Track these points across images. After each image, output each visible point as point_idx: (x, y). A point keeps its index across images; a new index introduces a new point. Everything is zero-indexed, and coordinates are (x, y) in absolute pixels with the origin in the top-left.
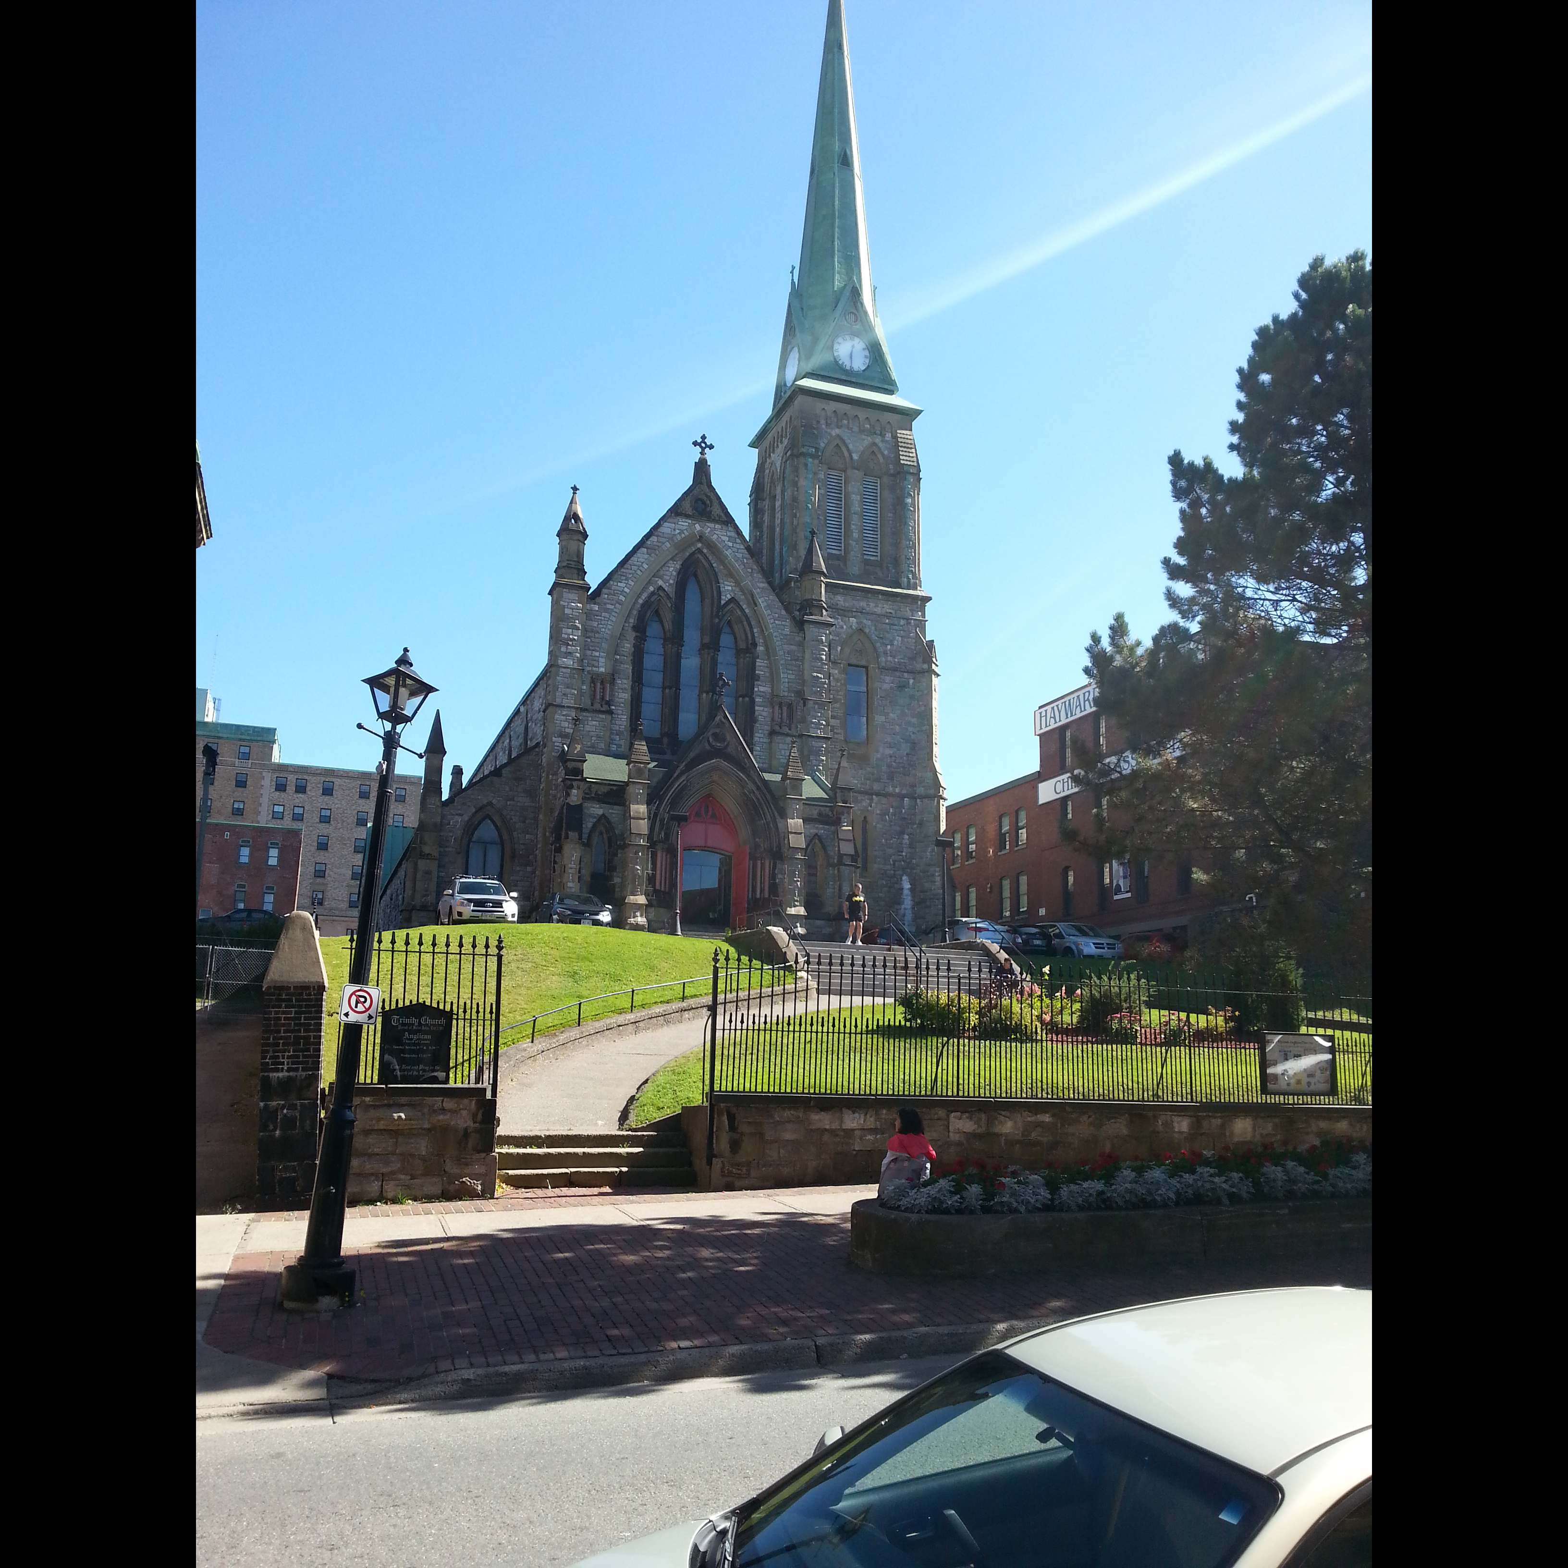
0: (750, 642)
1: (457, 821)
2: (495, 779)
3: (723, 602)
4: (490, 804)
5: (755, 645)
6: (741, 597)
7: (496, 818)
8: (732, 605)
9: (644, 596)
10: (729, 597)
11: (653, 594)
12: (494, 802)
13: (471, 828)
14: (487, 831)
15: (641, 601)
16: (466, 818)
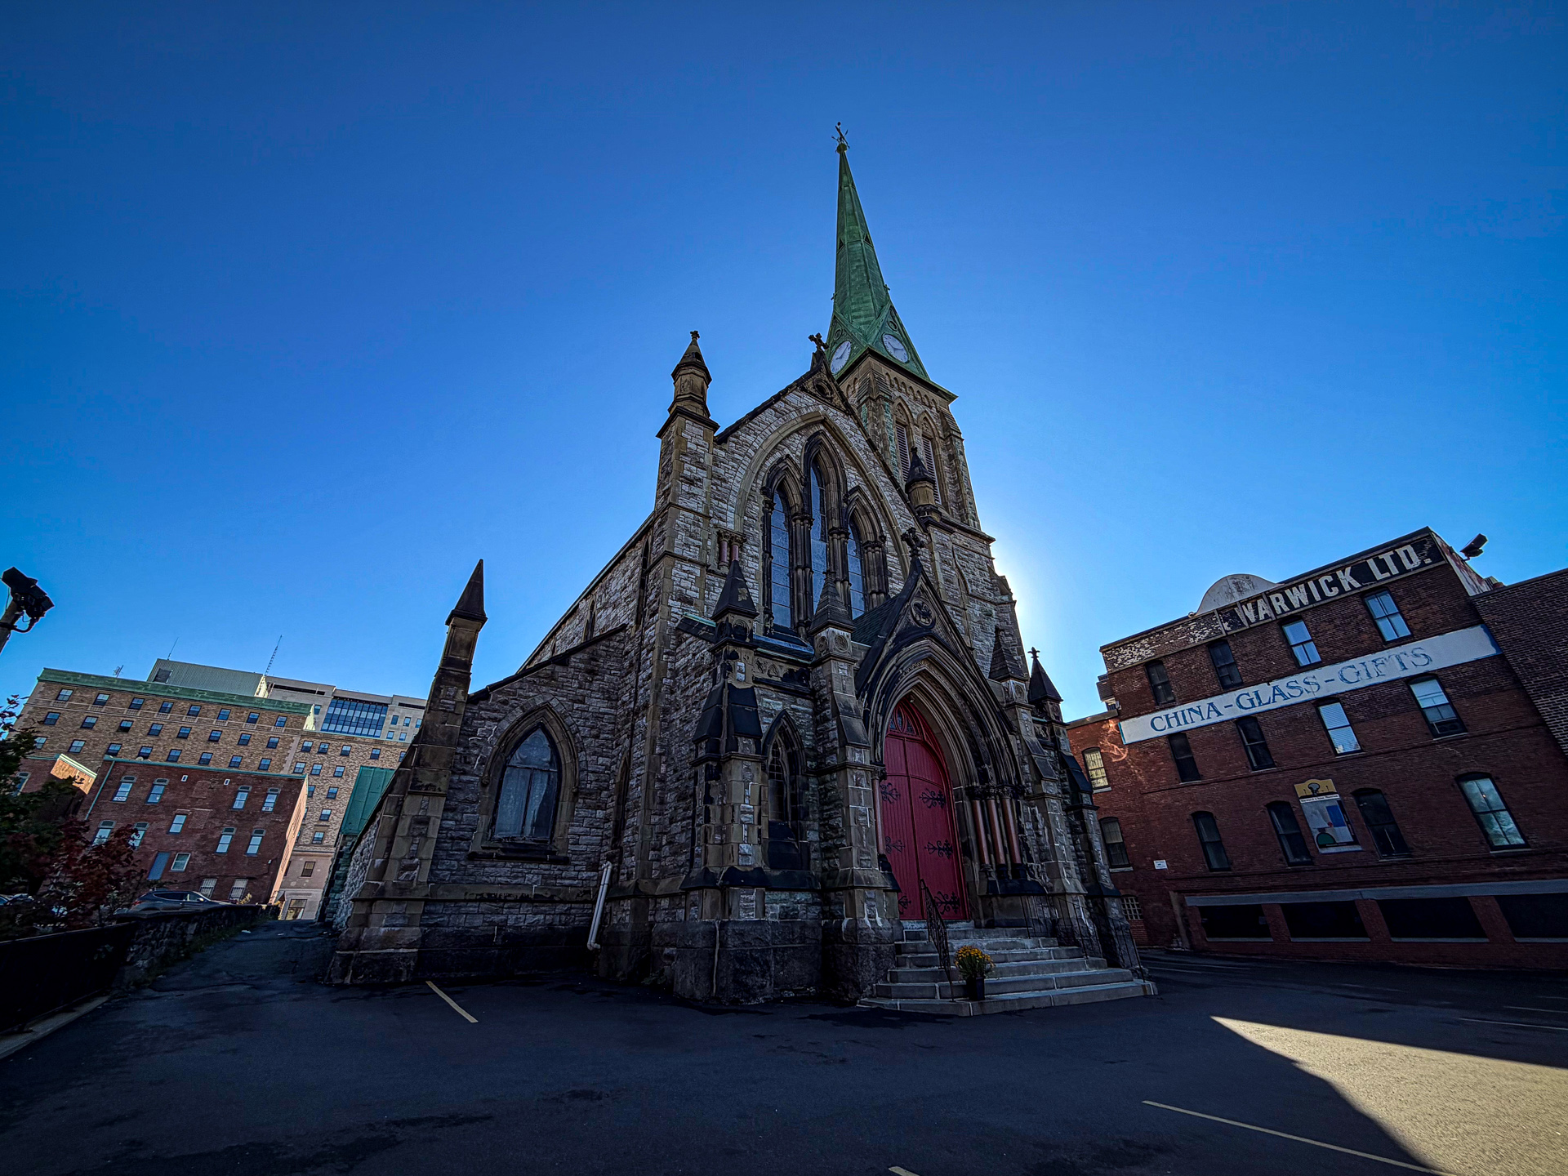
0: (878, 535)
1: (489, 732)
2: (558, 668)
3: (849, 489)
4: (547, 706)
5: (884, 538)
6: (864, 487)
7: (555, 729)
8: (857, 493)
9: (772, 460)
10: (854, 485)
11: (780, 460)
12: (554, 703)
13: (511, 743)
14: (536, 751)
15: (768, 464)
16: (506, 725)
